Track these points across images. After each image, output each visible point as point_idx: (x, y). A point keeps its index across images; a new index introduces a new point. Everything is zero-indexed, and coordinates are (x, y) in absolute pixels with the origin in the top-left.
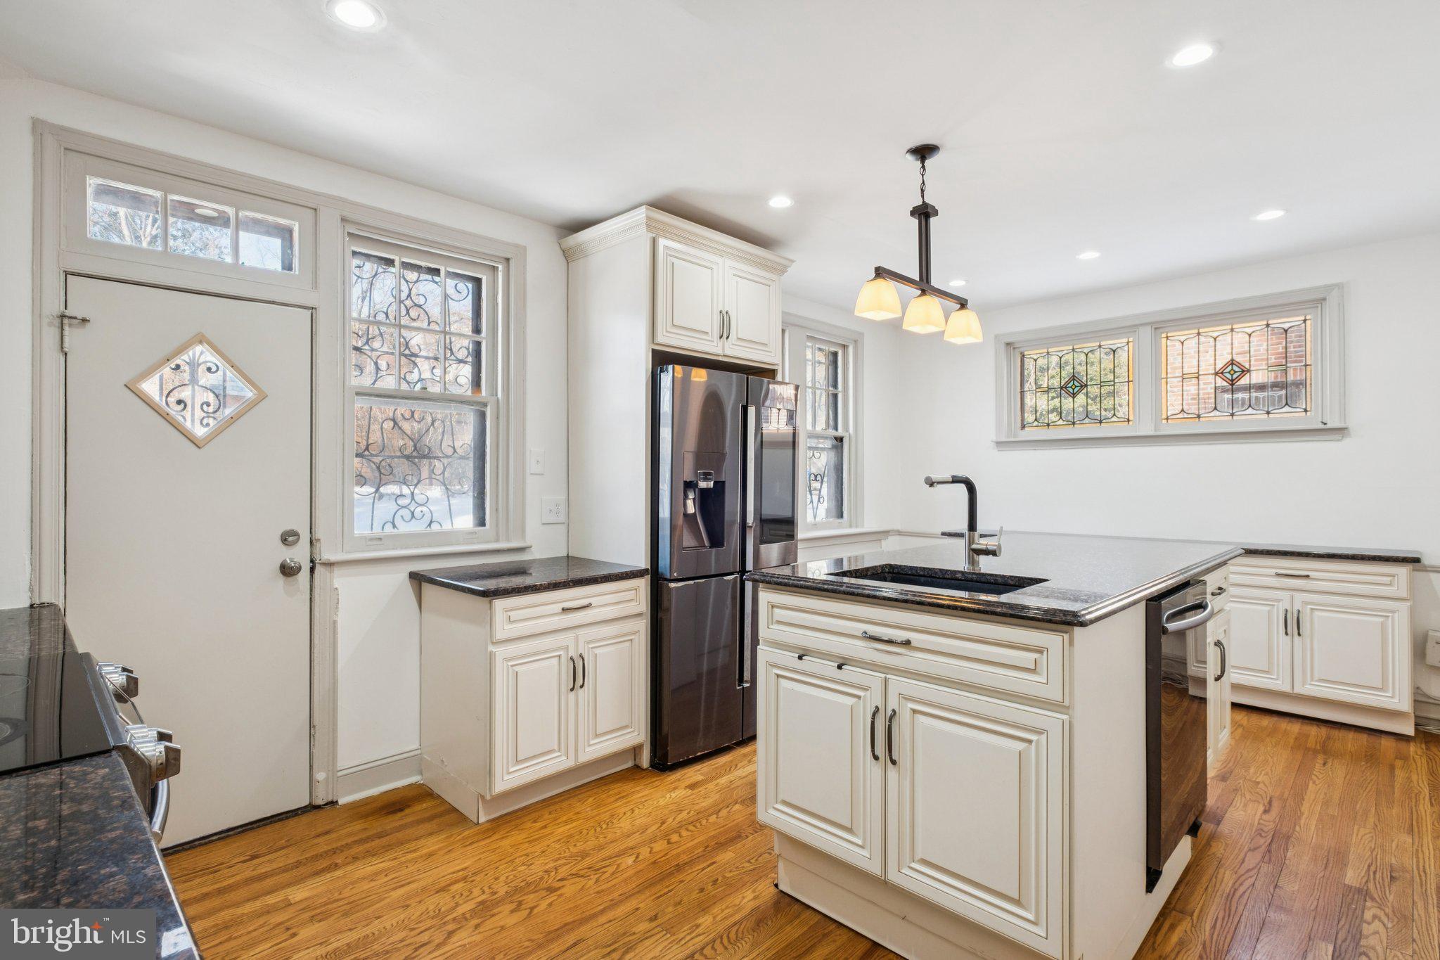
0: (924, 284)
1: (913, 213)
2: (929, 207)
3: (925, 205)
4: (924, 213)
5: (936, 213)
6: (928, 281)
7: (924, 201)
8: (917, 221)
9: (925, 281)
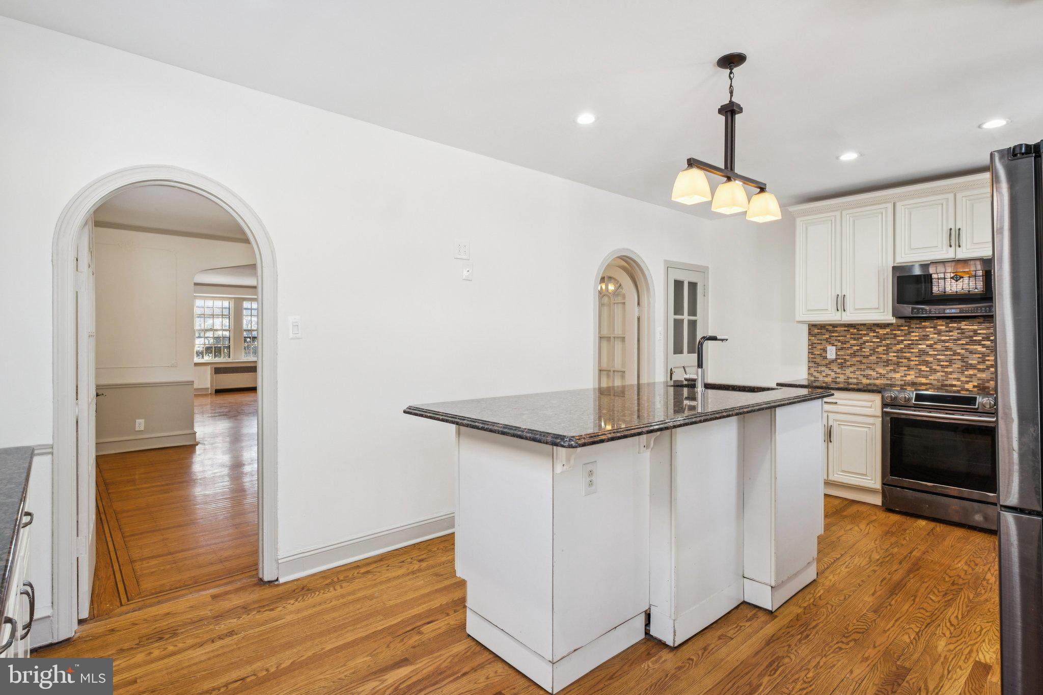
0: (729, 172)
1: (721, 111)
2: (735, 106)
3: (731, 103)
4: (730, 111)
5: (741, 110)
6: (732, 169)
7: (730, 101)
8: (723, 118)
9: (729, 169)
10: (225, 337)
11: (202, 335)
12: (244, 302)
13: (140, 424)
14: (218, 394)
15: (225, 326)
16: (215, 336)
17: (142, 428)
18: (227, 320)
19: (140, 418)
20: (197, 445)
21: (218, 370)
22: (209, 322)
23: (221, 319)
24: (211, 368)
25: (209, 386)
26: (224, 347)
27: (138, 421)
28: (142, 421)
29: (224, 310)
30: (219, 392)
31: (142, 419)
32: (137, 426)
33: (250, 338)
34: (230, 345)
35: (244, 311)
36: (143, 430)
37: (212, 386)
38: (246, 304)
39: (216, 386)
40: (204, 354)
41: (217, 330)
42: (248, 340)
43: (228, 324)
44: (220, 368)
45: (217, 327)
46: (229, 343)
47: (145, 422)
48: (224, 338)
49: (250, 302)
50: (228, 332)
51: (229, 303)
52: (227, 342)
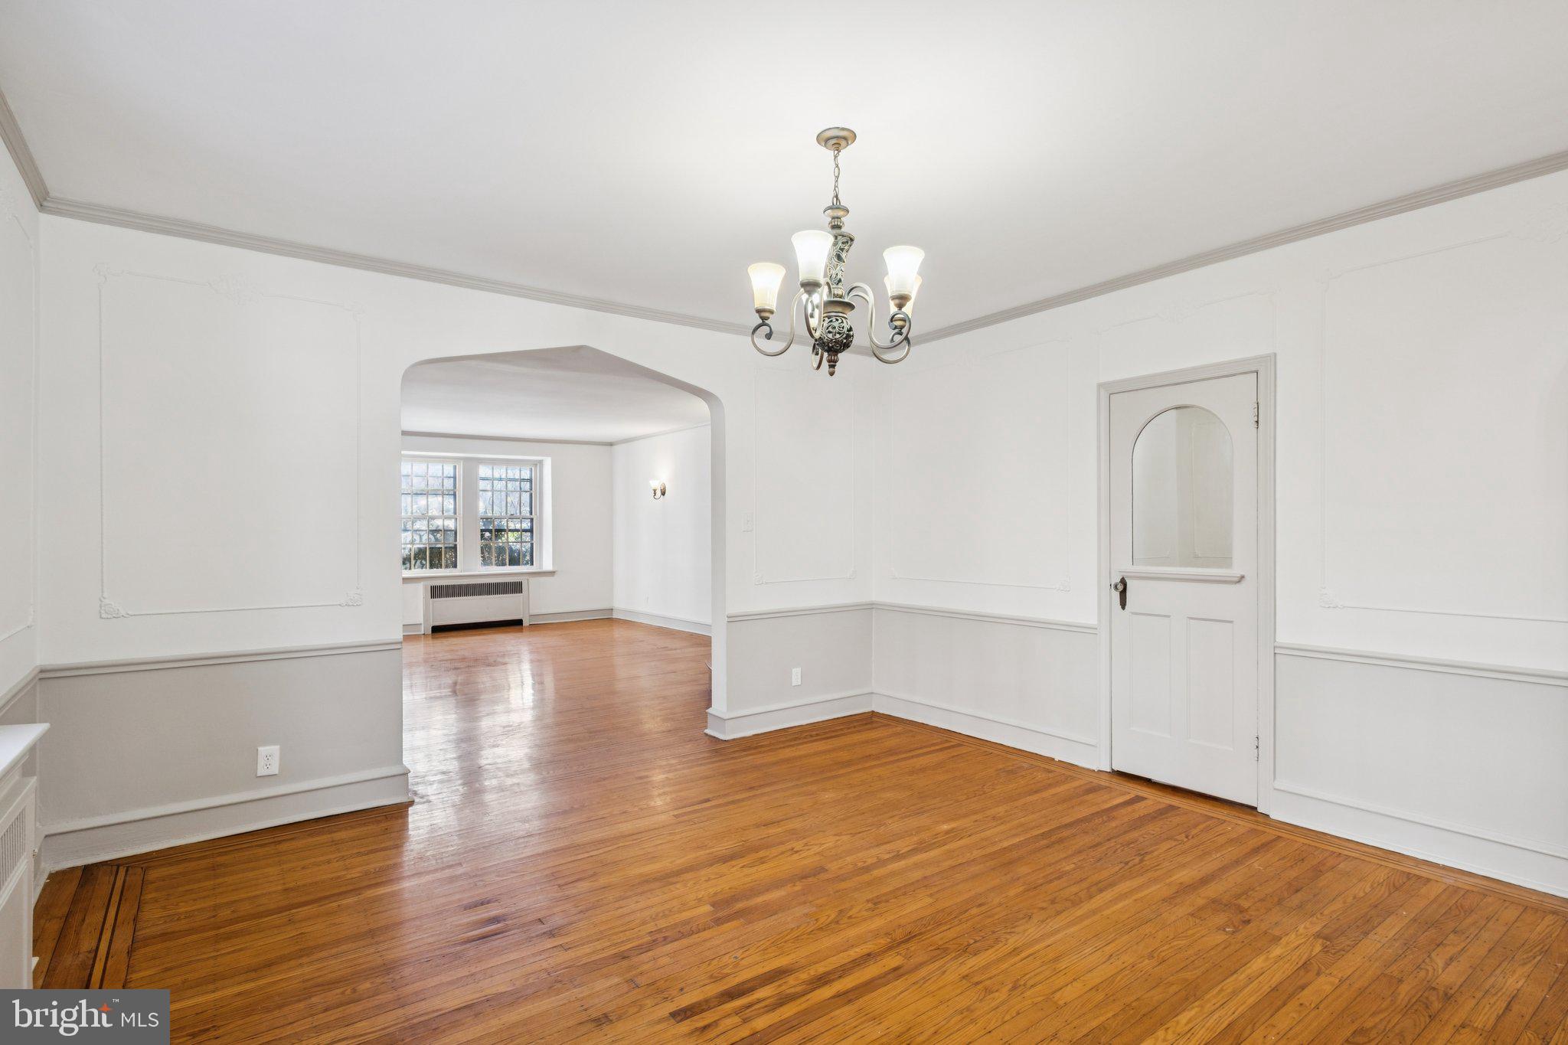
10: (448, 531)
11: (409, 526)
12: (481, 466)
13: (269, 759)
14: (437, 635)
15: (448, 511)
16: (431, 528)
17: (275, 769)
18: (452, 501)
19: (266, 743)
20: (411, 803)
21: (437, 592)
22: (422, 501)
23: (440, 498)
24: (425, 587)
25: (420, 620)
26: (446, 548)
27: (263, 750)
28: (274, 750)
29: (446, 481)
30: (438, 630)
31: (273, 743)
32: (261, 762)
33: (490, 531)
34: (456, 545)
35: (481, 482)
36: (277, 773)
37: (426, 619)
38: (484, 471)
39: (433, 622)
40: (413, 562)
41: (433, 518)
42: (487, 534)
43: (452, 507)
44: (441, 587)
45: (434, 512)
46: (456, 540)
47: (281, 750)
48: (446, 531)
49: (491, 467)
50: (453, 520)
51: (455, 468)
52: (451, 539)
